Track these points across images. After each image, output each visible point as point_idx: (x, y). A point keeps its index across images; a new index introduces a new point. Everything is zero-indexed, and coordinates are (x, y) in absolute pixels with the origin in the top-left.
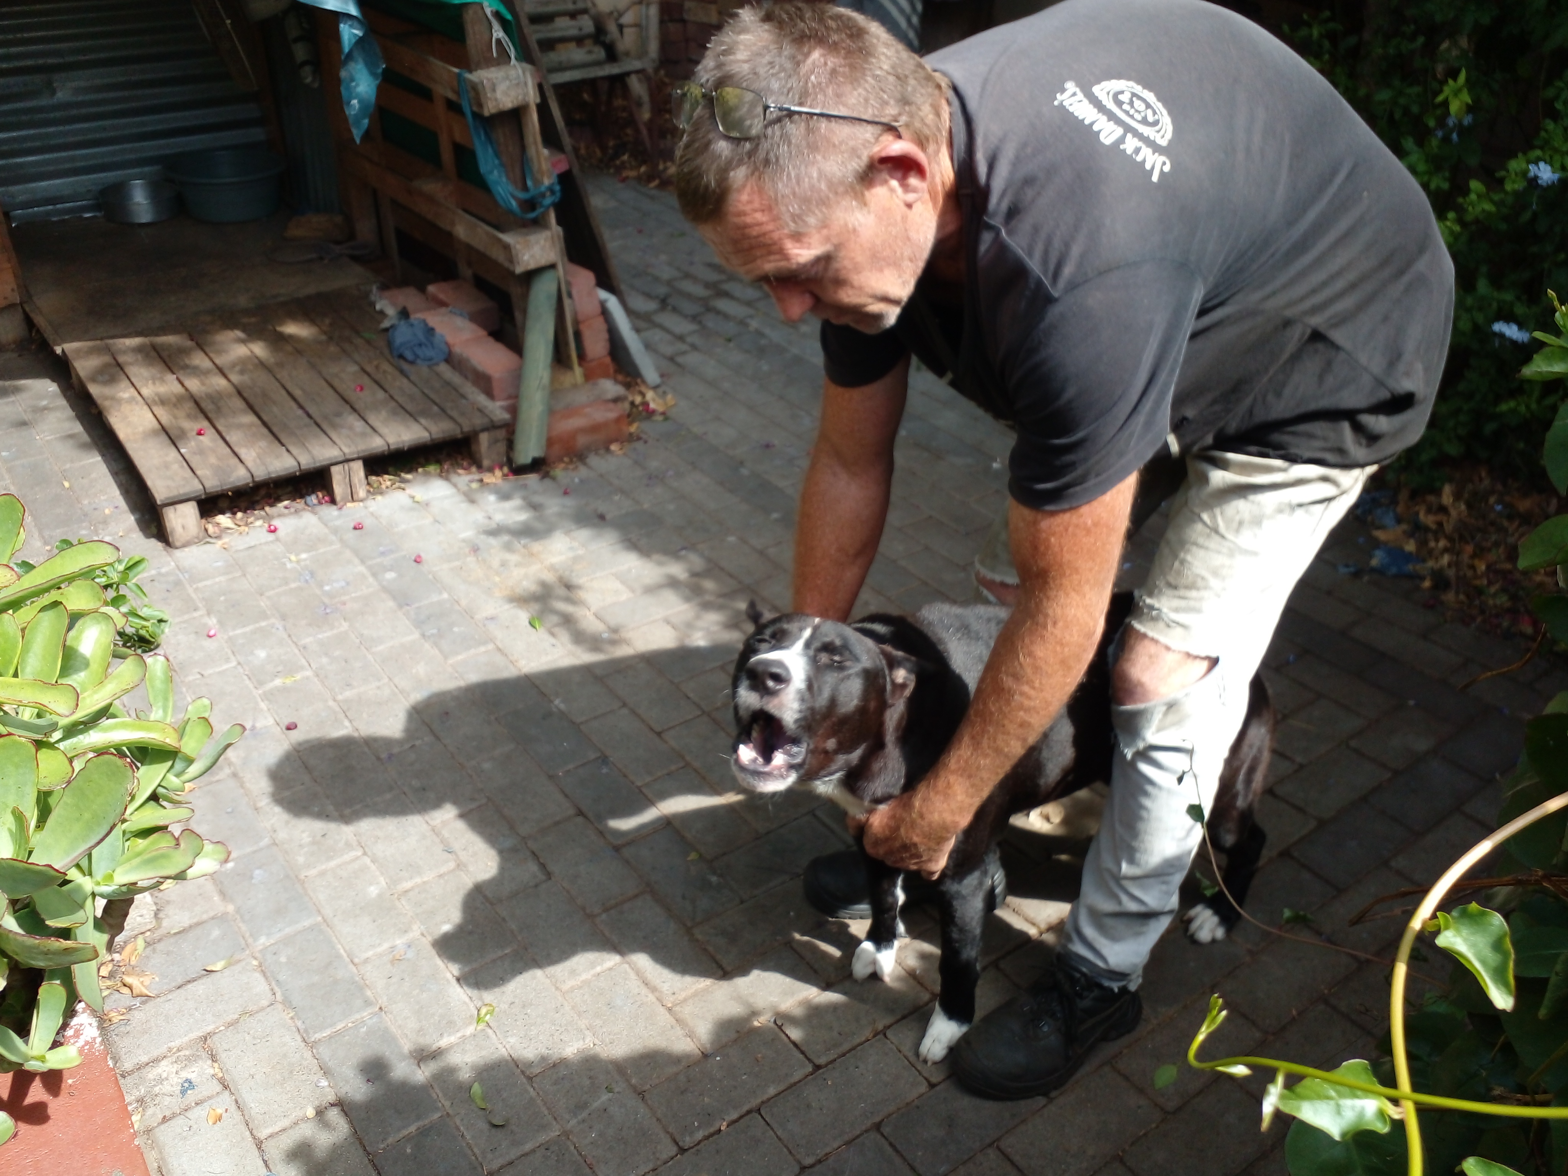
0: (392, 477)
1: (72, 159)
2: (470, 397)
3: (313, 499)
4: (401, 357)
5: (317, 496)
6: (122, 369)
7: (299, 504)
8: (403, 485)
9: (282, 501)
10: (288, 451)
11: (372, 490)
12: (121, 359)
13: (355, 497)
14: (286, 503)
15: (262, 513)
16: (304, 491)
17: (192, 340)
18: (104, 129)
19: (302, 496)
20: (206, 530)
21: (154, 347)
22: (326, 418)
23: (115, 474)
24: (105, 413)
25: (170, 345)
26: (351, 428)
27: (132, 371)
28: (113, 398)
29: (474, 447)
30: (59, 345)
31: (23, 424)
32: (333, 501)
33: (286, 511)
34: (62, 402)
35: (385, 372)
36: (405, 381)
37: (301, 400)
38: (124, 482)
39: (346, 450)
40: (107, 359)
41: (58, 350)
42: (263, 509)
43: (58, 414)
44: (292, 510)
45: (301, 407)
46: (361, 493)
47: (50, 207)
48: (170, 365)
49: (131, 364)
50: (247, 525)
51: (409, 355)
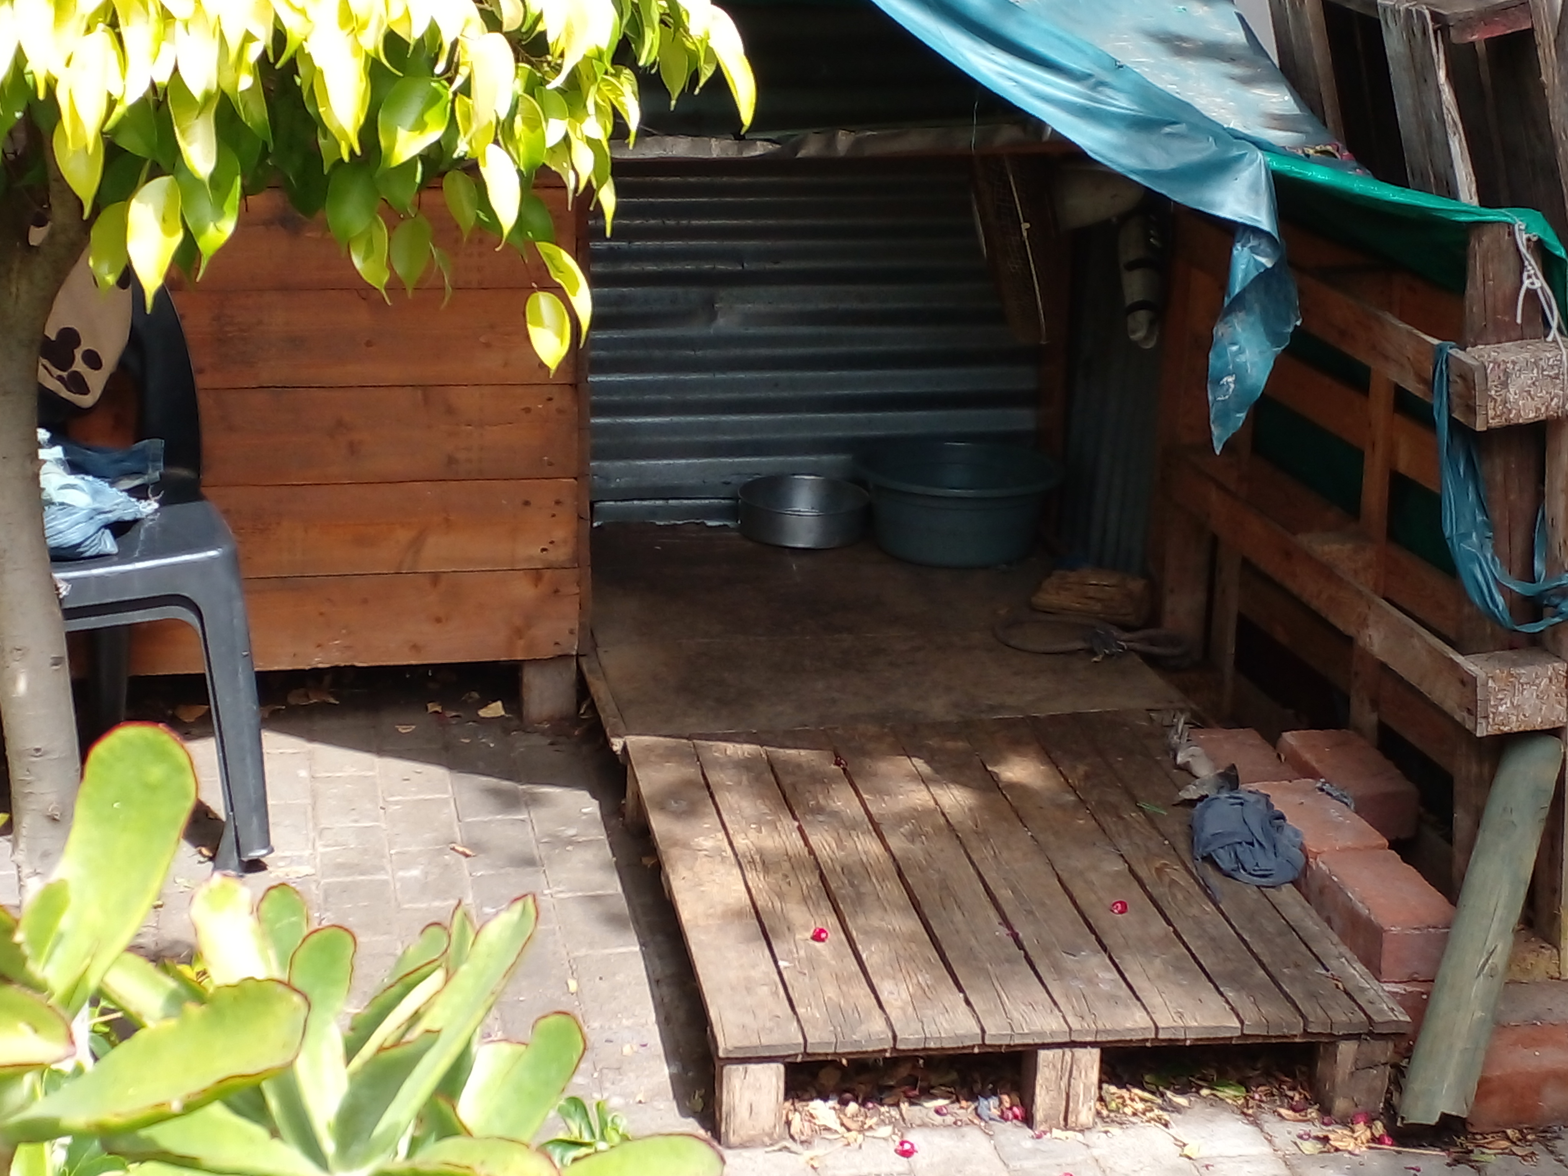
0: (1147, 1095)
1: (714, 428)
2: (1332, 963)
3: (990, 1106)
4: (1209, 859)
5: (1001, 1103)
6: (712, 796)
7: (964, 1110)
8: (1166, 1116)
9: (934, 1097)
10: (968, 1002)
11: (1105, 1112)
12: (714, 777)
13: (1071, 1119)
14: (941, 1102)
15: (894, 1112)
16: (978, 1087)
17: (838, 763)
18: (776, 385)
19: (972, 1097)
20: (788, 1123)
21: (771, 765)
22: (1046, 950)
23: (655, 983)
24: (668, 869)
25: (799, 766)
26: (1091, 981)
27: (728, 800)
28: (686, 845)
29: (1321, 1066)
30: (619, 736)
31: (529, 862)
32: (1028, 1120)
33: (938, 1119)
34: (600, 834)
35: (1173, 883)
36: (1209, 908)
37: (1008, 910)
38: (666, 1000)
39: (1075, 1024)
40: (691, 772)
41: (617, 745)
42: (897, 1105)
43: (588, 855)
44: (949, 1119)
45: (1005, 921)
46: (1085, 1113)
47: (659, 503)
48: (792, 802)
49: (729, 789)
50: (861, 1130)
51: (1226, 861)
